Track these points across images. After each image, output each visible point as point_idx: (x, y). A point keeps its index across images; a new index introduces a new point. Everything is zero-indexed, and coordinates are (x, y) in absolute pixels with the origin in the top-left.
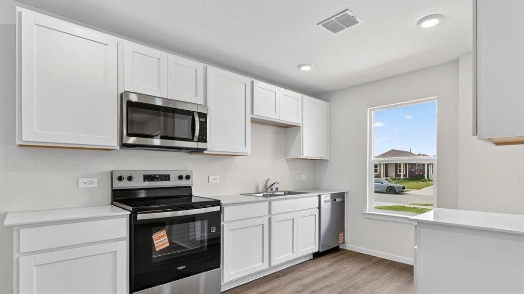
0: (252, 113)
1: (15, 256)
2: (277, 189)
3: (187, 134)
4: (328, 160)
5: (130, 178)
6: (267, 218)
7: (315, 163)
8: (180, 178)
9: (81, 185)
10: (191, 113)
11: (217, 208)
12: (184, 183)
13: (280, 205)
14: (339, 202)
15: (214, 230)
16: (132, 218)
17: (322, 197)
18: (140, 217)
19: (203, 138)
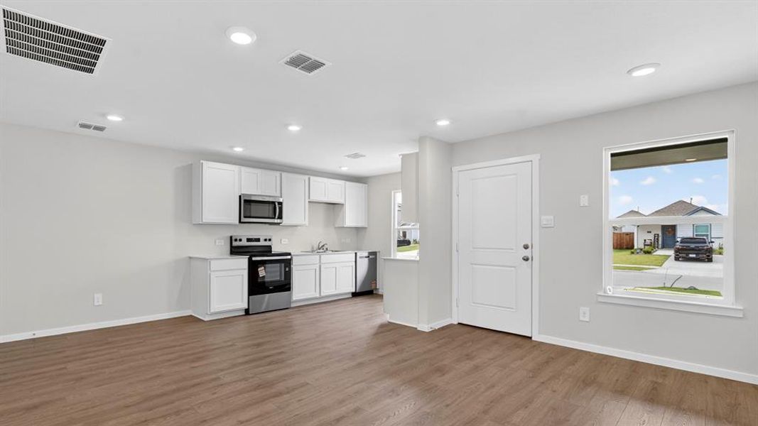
0: (309, 198)
1: (209, 272)
2: (327, 249)
3: (271, 215)
4: (366, 228)
5: (240, 240)
6: (318, 265)
7: (358, 230)
8: (266, 240)
9: (217, 244)
10: (274, 203)
11: (289, 257)
12: (267, 243)
13: (326, 258)
14: (373, 258)
15: (287, 269)
16: (250, 260)
17: (358, 254)
18: (254, 259)
19: (280, 217)
